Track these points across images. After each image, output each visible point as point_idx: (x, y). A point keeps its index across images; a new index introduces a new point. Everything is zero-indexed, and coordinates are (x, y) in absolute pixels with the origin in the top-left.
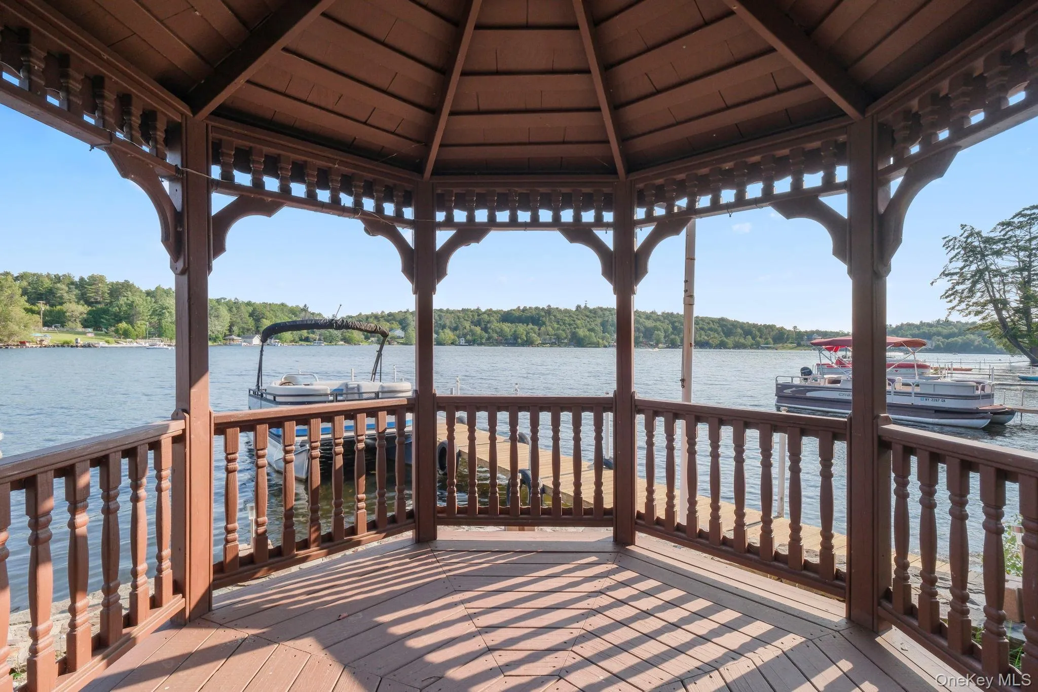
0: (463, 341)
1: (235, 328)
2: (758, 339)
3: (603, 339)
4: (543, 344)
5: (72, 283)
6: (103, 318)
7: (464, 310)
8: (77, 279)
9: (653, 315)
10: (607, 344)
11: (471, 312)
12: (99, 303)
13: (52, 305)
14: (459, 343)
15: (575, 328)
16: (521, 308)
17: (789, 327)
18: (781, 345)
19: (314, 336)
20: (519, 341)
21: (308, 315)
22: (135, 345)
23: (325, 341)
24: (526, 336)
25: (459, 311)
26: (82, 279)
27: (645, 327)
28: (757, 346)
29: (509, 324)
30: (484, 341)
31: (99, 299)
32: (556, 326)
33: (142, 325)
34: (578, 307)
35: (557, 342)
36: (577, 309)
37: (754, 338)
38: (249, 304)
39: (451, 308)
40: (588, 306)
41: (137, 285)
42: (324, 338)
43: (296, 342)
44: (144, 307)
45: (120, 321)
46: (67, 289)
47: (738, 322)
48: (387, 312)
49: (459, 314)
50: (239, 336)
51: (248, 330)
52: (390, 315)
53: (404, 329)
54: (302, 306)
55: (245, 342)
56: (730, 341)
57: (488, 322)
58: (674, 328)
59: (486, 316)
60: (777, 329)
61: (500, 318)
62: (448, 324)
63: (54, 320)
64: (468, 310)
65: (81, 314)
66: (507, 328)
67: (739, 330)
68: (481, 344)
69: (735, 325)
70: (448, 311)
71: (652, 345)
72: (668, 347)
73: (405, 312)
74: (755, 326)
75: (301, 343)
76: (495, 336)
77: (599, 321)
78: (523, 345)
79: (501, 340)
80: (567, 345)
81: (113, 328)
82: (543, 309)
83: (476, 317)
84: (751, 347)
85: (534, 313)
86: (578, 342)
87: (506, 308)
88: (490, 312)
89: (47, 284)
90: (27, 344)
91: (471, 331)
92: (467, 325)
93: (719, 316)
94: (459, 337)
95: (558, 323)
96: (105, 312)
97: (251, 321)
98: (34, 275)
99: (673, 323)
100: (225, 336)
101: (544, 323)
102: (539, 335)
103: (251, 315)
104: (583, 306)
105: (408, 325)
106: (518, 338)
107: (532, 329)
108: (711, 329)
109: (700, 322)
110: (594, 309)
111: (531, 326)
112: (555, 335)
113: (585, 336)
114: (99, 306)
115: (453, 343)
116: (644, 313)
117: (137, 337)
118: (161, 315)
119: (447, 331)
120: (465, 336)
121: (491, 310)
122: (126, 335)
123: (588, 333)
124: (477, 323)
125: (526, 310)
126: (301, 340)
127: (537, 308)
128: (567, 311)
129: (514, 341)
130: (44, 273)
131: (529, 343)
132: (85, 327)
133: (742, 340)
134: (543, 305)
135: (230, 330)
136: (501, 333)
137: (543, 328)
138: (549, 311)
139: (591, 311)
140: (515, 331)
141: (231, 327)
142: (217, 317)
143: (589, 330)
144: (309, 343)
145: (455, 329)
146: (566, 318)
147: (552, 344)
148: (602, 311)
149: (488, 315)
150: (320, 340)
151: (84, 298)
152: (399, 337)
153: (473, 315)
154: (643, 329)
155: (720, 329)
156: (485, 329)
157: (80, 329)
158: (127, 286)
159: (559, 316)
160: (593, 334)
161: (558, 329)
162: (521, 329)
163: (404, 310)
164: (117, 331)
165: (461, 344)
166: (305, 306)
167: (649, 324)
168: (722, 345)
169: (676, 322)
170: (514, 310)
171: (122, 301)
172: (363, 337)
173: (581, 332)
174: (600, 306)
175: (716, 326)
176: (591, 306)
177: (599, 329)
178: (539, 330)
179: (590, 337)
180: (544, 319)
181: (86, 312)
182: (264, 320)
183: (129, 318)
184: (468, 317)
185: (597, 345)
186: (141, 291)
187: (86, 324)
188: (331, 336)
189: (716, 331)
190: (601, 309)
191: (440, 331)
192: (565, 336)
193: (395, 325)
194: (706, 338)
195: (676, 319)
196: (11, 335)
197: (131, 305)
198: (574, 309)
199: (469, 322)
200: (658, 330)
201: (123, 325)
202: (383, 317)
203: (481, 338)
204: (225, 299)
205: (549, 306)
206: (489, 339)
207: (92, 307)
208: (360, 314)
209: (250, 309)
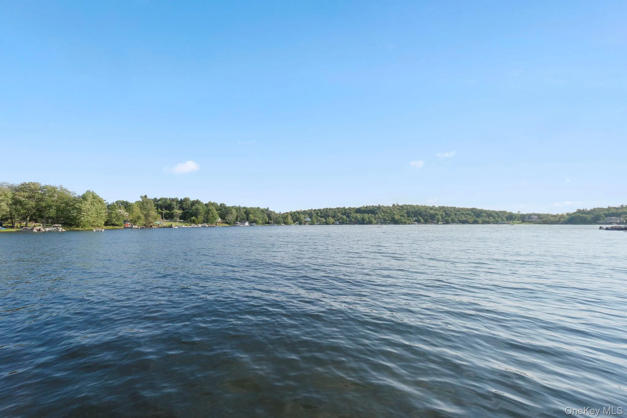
0: (338, 222)
1: (238, 218)
2: (497, 218)
3: (408, 220)
4: (377, 223)
5: (178, 201)
6: (187, 215)
7: (337, 208)
8: (179, 200)
9: (434, 208)
10: (410, 222)
11: (341, 209)
12: (186, 209)
13: (169, 211)
14: (336, 223)
15: (393, 215)
16: (365, 206)
17: (515, 212)
18: (511, 222)
19: (271, 221)
20: (365, 222)
21: (269, 212)
22: (196, 226)
23: (276, 224)
24: (369, 219)
25: (335, 209)
26: (181, 200)
27: (430, 214)
28: (497, 222)
29: (360, 214)
30: (348, 222)
31: (187, 208)
32: (383, 214)
33: (201, 218)
34: (394, 205)
35: (384, 222)
36: (393, 206)
37: (494, 218)
38: (244, 208)
39: (332, 207)
40: (398, 204)
41: (201, 201)
42: (276, 222)
43: (264, 224)
44: (202, 210)
45: (192, 217)
46: (176, 204)
47: (483, 210)
48: (303, 210)
49: (335, 210)
50: (240, 222)
51: (244, 219)
52: (304, 211)
53: (311, 217)
54: (266, 208)
55: (242, 225)
56: (479, 220)
57: (350, 213)
58: (446, 214)
59: (348, 210)
60: (508, 213)
61: (355, 211)
62: (331, 215)
63: (169, 217)
64: (339, 208)
65: (179, 214)
66: (359, 216)
67: (484, 214)
68: (346, 224)
69: (481, 211)
70: (330, 209)
71: (435, 223)
72: (444, 224)
73: (311, 210)
74: (494, 212)
75: (265, 224)
76: (353, 220)
77: (405, 211)
78: (367, 224)
79: (356, 222)
80: (389, 224)
81: (189, 219)
82: (376, 206)
83: (343, 211)
84: (493, 223)
85: (372, 208)
86: (395, 222)
87: (357, 207)
88: (350, 209)
89: (169, 202)
90: (153, 227)
91: (341, 217)
92: (340, 215)
93: (472, 207)
94: (336, 221)
95: (384, 213)
96: (188, 212)
97: (245, 215)
98: (165, 199)
99: (445, 211)
100: (234, 222)
101: (377, 213)
102: (375, 219)
103: (245, 212)
104: (396, 204)
105: (312, 215)
106: (364, 220)
107: (371, 216)
108: (467, 214)
109: (461, 210)
110: (402, 206)
111: (370, 215)
112: (383, 218)
113: (399, 219)
114: (187, 210)
115: (333, 224)
116: (429, 207)
117: (199, 223)
118: (208, 213)
119: (330, 218)
120: (339, 220)
121: (350, 208)
122: (194, 222)
123: (400, 217)
124: (344, 214)
125: (368, 207)
126: (266, 223)
127: (373, 206)
128: (388, 207)
129: (362, 222)
130: (168, 198)
131: (370, 223)
132: (180, 219)
133: (487, 219)
134: (376, 204)
135: (237, 219)
136: (356, 218)
137: (377, 216)
138: (379, 208)
139: (400, 207)
140: (363, 217)
141: (237, 218)
142: (231, 214)
143: (401, 216)
144: (269, 225)
145: (334, 217)
146: (388, 210)
147: (382, 223)
148: (406, 206)
149: (349, 210)
150: (274, 223)
151: (181, 208)
152: (308, 221)
153: (342, 210)
154: (429, 215)
155: (473, 214)
156: (348, 217)
157: (179, 220)
158: (197, 202)
159: (384, 210)
160: (403, 218)
161: (384, 216)
162: (366, 216)
163: (310, 209)
164: (191, 221)
165: (337, 224)
166: (268, 208)
167: (432, 212)
168: (475, 222)
169: (446, 211)
170: (361, 207)
171: (194, 207)
172: (293, 221)
173: (397, 217)
174: (405, 204)
175: (470, 212)
176: (400, 204)
177: (406, 215)
178: (375, 216)
179: (401, 219)
180: (377, 211)
181: (181, 213)
182: (250, 215)
183: (196, 215)
184: (340, 211)
185: (405, 223)
186: (203, 204)
187: (181, 218)
188: (278, 221)
189: (470, 215)
190: (406, 205)
191: (327, 218)
192: (388, 219)
193: (307, 216)
194: (465, 218)
195: (447, 209)
196: (150, 223)
197: (197, 209)
198: (391, 206)
199: (340, 214)
200: (438, 215)
201: (194, 218)
202: (301, 212)
203: (346, 221)
204: (236, 206)
205: (379, 205)
206: (350, 221)
207: (184, 211)
208: (291, 211)
209: (245, 210)
